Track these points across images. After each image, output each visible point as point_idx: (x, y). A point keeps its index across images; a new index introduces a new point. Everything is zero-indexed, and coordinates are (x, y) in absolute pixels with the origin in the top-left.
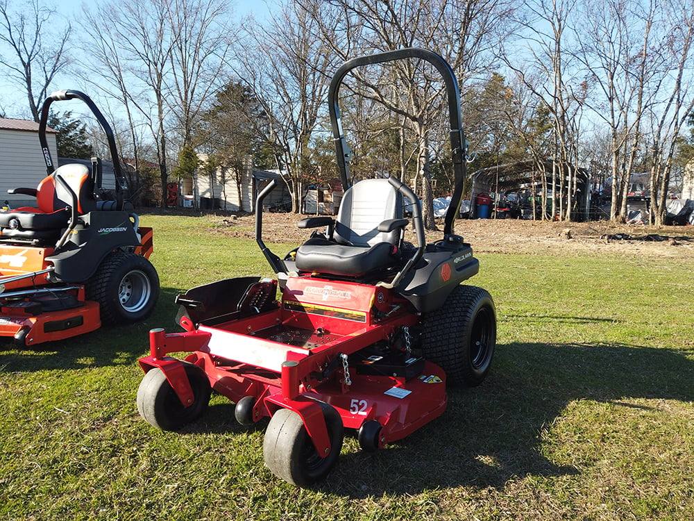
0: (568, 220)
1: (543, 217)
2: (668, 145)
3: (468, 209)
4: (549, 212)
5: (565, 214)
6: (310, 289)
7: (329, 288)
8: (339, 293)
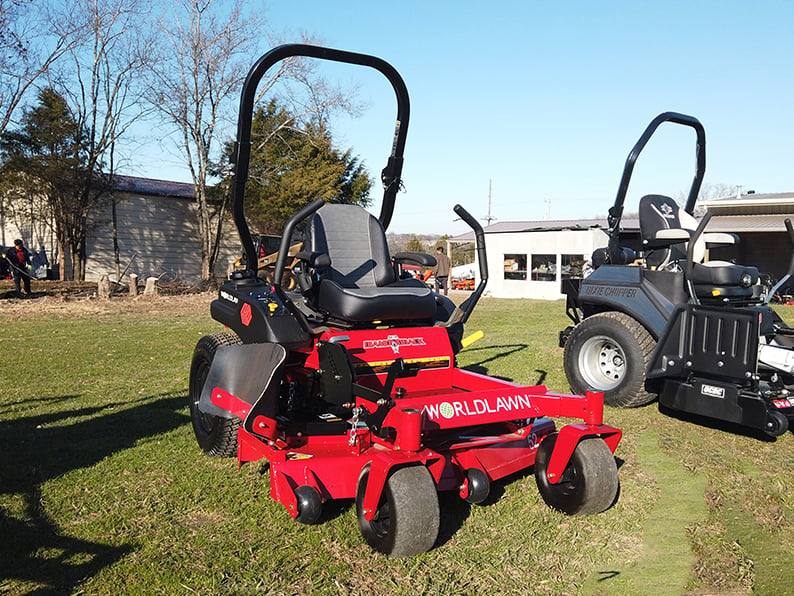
6: (372, 344)
7: (394, 337)
8: (410, 341)
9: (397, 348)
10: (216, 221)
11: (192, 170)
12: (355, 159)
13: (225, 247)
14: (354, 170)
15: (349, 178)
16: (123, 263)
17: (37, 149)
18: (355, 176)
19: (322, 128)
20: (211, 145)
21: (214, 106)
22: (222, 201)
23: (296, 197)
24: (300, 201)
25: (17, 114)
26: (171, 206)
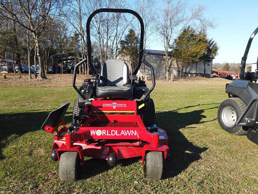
0: (88, 74)
1: (80, 73)
2: (115, 50)
3: (51, 70)
4: (82, 71)
5: (87, 72)
6: (105, 105)
7: (115, 103)
8: (121, 105)
9: (115, 107)
10: (170, 61)
11: (165, 47)
12: (214, 41)
13: (172, 68)
14: (213, 44)
15: (211, 47)
16: (146, 72)
17: (128, 44)
18: (213, 47)
19: (204, 33)
20: (170, 40)
21: (172, 29)
22: (172, 56)
23: (193, 54)
24: (194, 55)
25: (123, 36)
26: (159, 57)
